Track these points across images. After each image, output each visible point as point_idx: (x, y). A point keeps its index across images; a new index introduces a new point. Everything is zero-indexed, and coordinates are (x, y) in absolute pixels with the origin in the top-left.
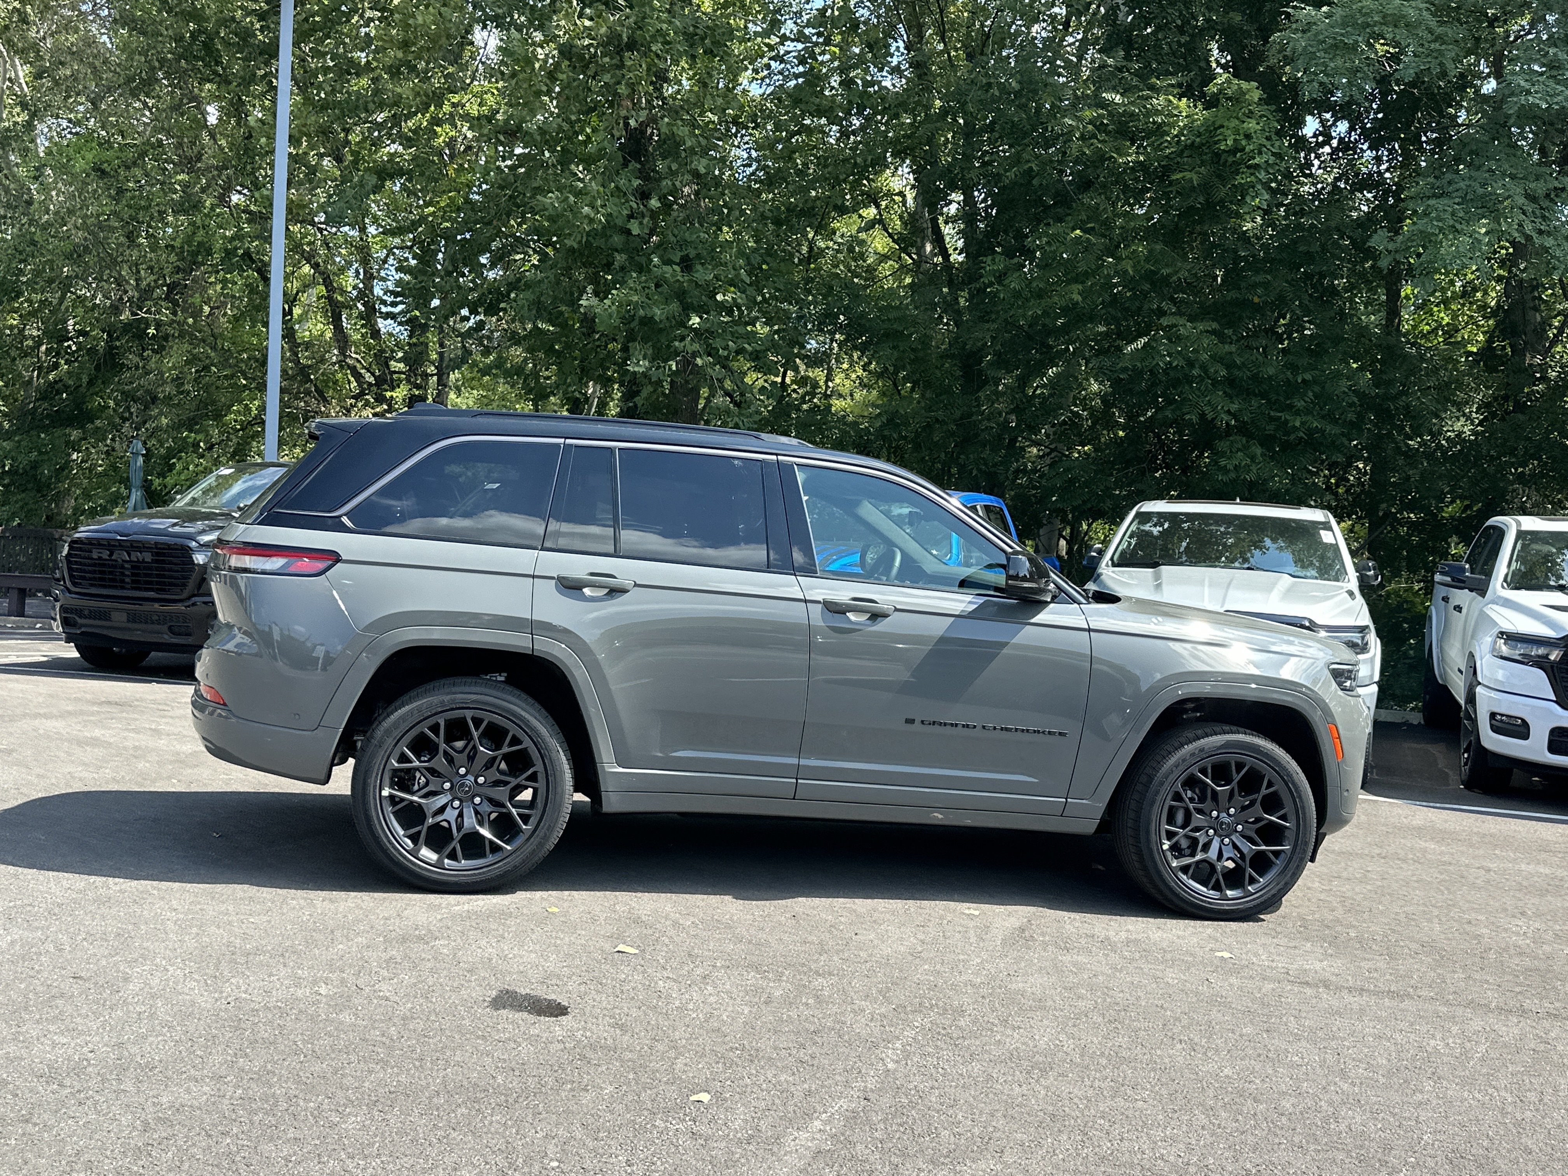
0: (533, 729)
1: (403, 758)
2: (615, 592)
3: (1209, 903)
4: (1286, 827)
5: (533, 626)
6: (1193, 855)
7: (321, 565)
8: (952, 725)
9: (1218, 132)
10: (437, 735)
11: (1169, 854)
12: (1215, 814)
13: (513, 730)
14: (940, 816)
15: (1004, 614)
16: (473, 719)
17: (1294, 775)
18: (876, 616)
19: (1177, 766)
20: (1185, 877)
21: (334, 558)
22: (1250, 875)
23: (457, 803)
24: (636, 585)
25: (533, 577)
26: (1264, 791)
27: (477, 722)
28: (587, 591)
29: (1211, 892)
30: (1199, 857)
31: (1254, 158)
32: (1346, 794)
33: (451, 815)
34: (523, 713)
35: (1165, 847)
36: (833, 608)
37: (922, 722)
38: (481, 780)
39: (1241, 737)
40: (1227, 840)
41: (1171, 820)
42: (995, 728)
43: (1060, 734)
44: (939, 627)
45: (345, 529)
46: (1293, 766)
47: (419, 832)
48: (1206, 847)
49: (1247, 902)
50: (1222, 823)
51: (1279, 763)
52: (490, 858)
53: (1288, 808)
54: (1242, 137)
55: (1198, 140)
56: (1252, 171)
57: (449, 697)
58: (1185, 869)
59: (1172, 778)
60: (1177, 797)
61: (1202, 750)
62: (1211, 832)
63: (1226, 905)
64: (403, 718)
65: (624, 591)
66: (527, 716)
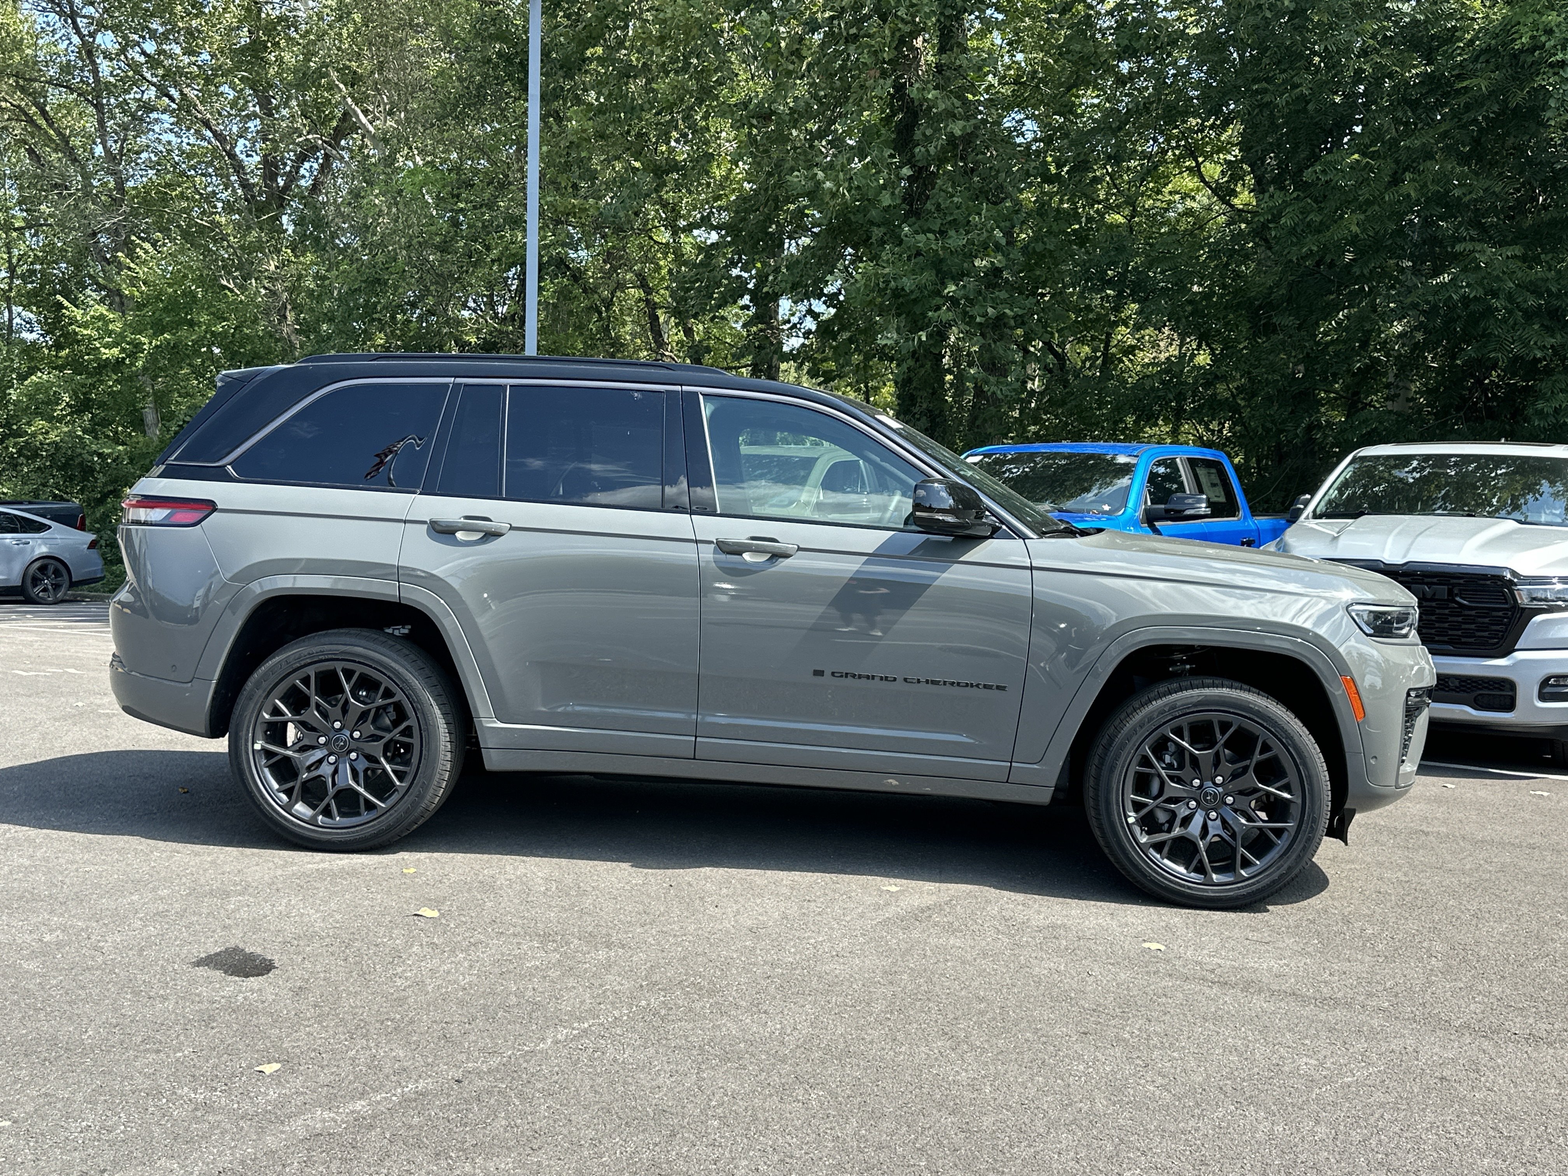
0: (405, 681)
1: (276, 711)
2: (491, 535)
3: (1189, 888)
4: (1289, 800)
5: (398, 573)
6: (1169, 831)
7: (197, 515)
8: (868, 677)
9: (1513, 30)
10: (308, 687)
11: (1137, 829)
12: (1196, 782)
13: (386, 683)
14: (894, 782)
15: (928, 552)
16: (345, 671)
17: (1296, 738)
18: (777, 556)
19: (1141, 725)
20: (1158, 856)
21: (209, 506)
22: (1243, 856)
23: (332, 759)
24: (512, 528)
25: (405, 522)
26: (1257, 757)
27: (349, 674)
28: (459, 535)
29: (1192, 874)
30: (1177, 831)
31: (1555, 54)
32: (1373, 762)
33: (326, 770)
34: (393, 664)
35: (1131, 820)
36: (724, 547)
37: (833, 674)
38: (357, 734)
39: (1225, 691)
40: (1213, 815)
41: (1138, 789)
42: (919, 681)
43: (998, 687)
44: (851, 566)
45: (229, 479)
46: (1296, 726)
47: (293, 788)
48: (1186, 821)
49: (1239, 888)
50: (1206, 794)
51: (1275, 724)
52: (365, 816)
53: (1292, 777)
54: (1540, 33)
55: (1493, 42)
56: (1556, 70)
57: (319, 649)
58: (1158, 847)
59: (1136, 740)
60: (1145, 762)
61: (1173, 707)
62: (1193, 804)
63: (1210, 892)
64: (271, 670)
65: (497, 535)
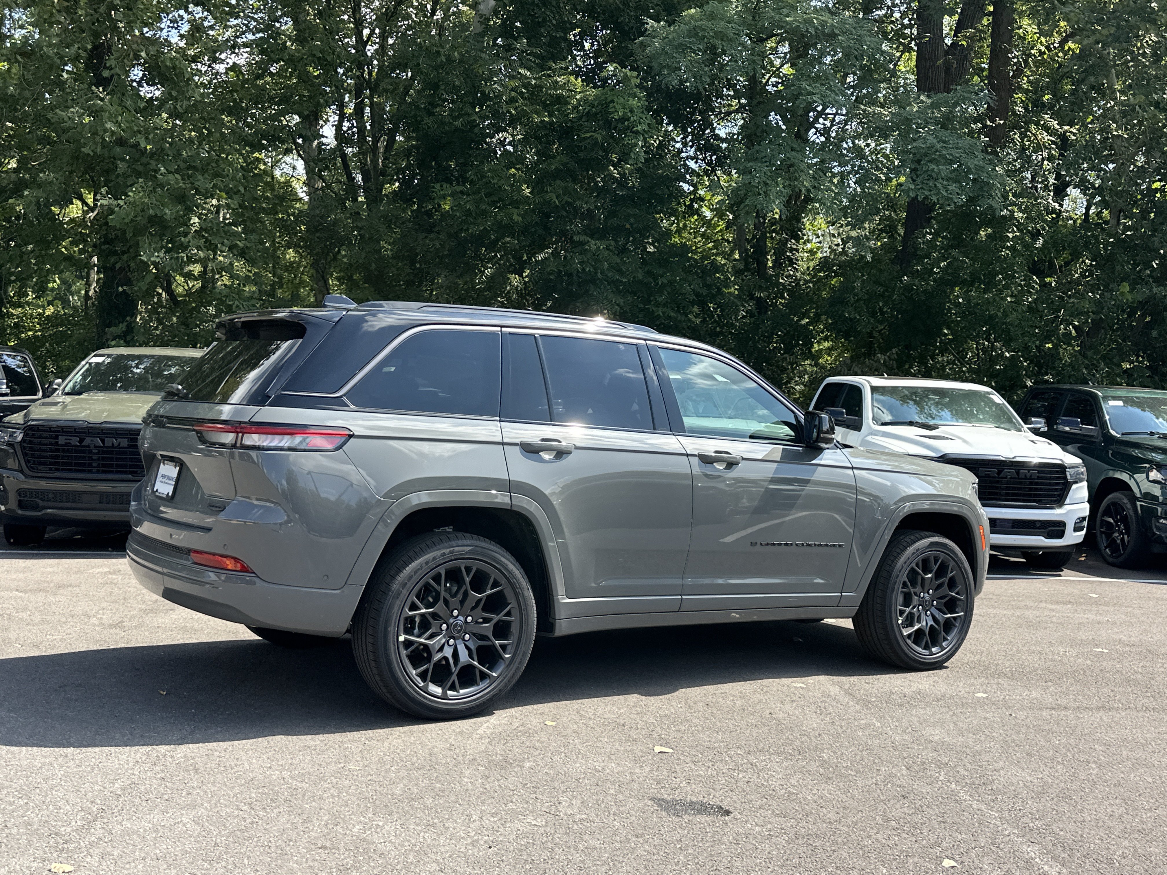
0: (509, 571)
1: (413, 607)
2: (561, 454)
3: (924, 659)
4: (960, 600)
5: (510, 485)
6: (914, 625)
8: (779, 545)
9: (610, 105)
10: (439, 584)
11: (901, 626)
12: (922, 595)
13: (495, 574)
16: (466, 567)
18: (731, 464)
19: (904, 563)
20: (910, 642)
21: (346, 433)
22: (943, 636)
23: (452, 641)
24: (576, 448)
25: (506, 444)
26: (949, 576)
27: (469, 570)
28: (545, 454)
29: (923, 650)
30: (916, 627)
31: (637, 126)
33: (448, 652)
34: (503, 559)
35: (900, 622)
36: (706, 460)
37: (761, 544)
38: (470, 619)
39: (936, 539)
40: (929, 613)
41: (902, 602)
42: (803, 545)
43: (839, 545)
45: (346, 409)
46: (963, 557)
47: (427, 671)
48: (919, 619)
49: (942, 655)
50: (926, 601)
51: (954, 554)
52: (481, 685)
53: (961, 586)
54: (628, 110)
55: (592, 109)
56: (635, 135)
57: (448, 550)
58: (910, 636)
59: (902, 572)
60: (905, 585)
61: (917, 550)
62: (921, 608)
63: (931, 659)
65: (566, 453)
66: (506, 562)
